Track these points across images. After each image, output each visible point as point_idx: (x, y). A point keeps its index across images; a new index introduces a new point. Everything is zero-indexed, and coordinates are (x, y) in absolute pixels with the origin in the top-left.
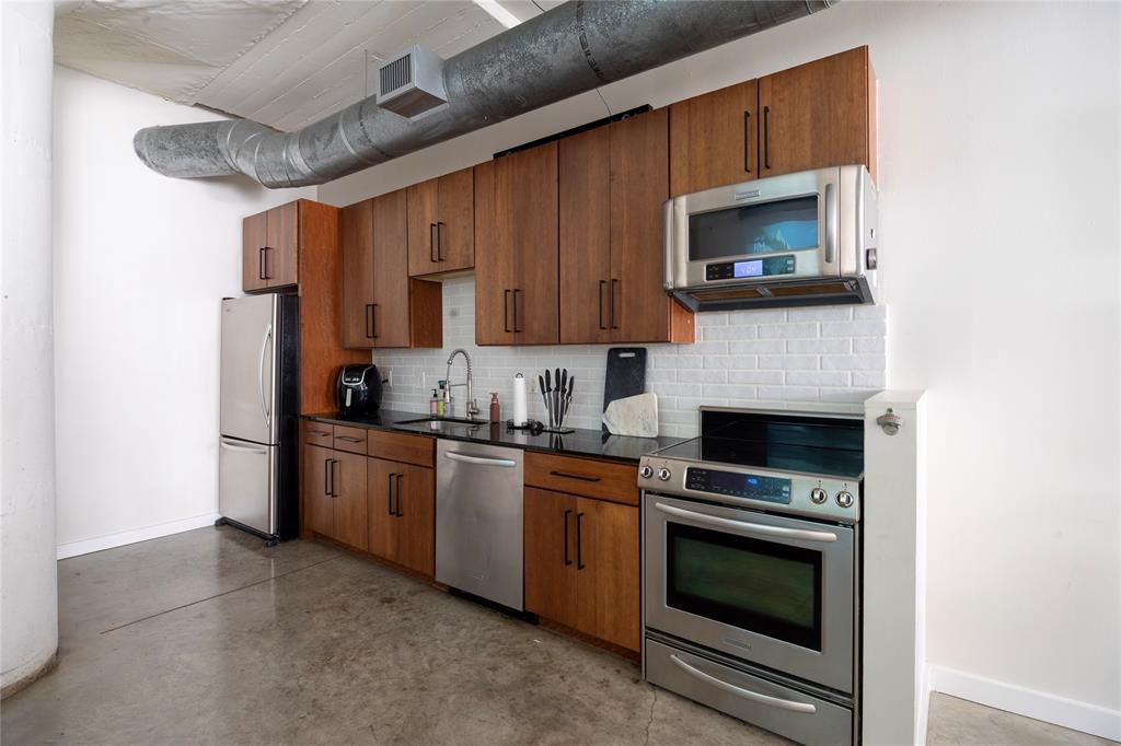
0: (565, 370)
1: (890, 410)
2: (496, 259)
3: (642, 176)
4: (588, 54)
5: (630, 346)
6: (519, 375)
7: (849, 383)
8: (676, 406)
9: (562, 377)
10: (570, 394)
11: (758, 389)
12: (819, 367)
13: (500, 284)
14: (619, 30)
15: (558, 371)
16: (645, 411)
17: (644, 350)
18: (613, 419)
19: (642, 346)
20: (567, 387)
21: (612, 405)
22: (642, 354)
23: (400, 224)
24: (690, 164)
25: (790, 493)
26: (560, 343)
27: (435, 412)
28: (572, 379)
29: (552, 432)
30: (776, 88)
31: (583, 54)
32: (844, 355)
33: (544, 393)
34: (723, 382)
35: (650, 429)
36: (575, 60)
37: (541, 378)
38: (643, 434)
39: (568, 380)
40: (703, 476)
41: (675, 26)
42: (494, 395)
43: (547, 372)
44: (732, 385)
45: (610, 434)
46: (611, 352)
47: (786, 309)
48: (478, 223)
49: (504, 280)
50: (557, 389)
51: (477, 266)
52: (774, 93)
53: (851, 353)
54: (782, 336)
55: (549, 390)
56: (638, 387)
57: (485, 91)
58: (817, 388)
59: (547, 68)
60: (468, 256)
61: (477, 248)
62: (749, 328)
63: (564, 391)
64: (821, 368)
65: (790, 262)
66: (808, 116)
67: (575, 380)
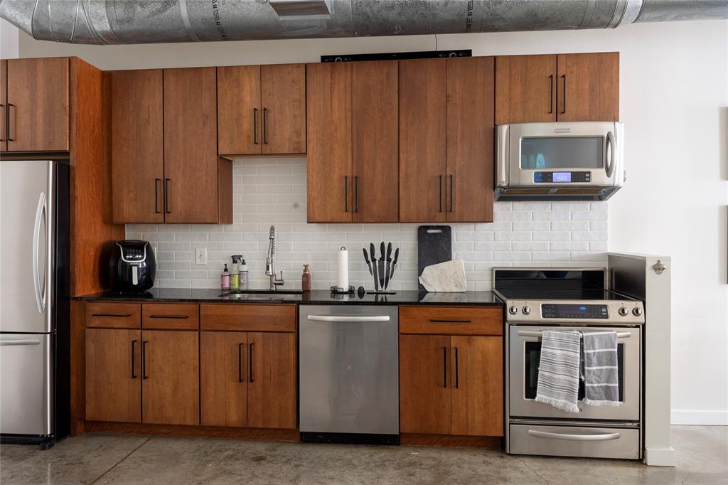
0: (390, 244)
1: (659, 261)
2: (332, 149)
3: (474, 102)
4: (470, 14)
5: (436, 224)
6: (343, 248)
7: (588, 249)
8: (473, 268)
9: (386, 250)
10: (395, 262)
11: (532, 254)
12: (570, 239)
13: (337, 170)
14: (499, 6)
15: (382, 244)
16: (455, 273)
17: (449, 228)
18: (429, 280)
19: (446, 224)
20: (392, 256)
21: (427, 270)
22: (447, 231)
23: (207, 102)
24: (510, 101)
25: (607, 312)
26: (399, 221)
27: (227, 286)
28: (397, 251)
29: (377, 294)
30: (568, 64)
31: (466, 14)
32: (585, 232)
33: (368, 262)
34: (508, 250)
35: (461, 286)
36: (458, 15)
37: (364, 250)
38: (455, 290)
39: (393, 252)
40: (552, 309)
41: (536, 15)
42: (306, 266)
43: (372, 246)
44: (516, 252)
45: (427, 292)
46: (420, 229)
47: (550, 202)
48: (311, 115)
49: (341, 166)
50: (382, 259)
51: (310, 152)
52: (567, 66)
53: (589, 231)
54: (548, 219)
55: (374, 260)
56: (447, 256)
57: (371, 16)
58: (569, 253)
59: (435, 15)
60: (298, 143)
61: (310, 137)
62: (527, 213)
63: (389, 260)
64: (572, 240)
65: (587, 175)
66: (587, 86)
67: (400, 252)
